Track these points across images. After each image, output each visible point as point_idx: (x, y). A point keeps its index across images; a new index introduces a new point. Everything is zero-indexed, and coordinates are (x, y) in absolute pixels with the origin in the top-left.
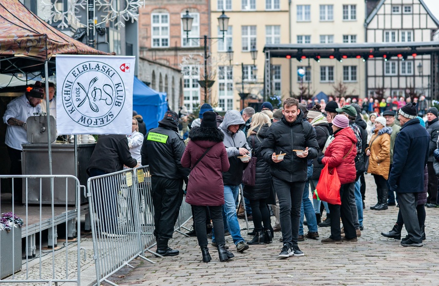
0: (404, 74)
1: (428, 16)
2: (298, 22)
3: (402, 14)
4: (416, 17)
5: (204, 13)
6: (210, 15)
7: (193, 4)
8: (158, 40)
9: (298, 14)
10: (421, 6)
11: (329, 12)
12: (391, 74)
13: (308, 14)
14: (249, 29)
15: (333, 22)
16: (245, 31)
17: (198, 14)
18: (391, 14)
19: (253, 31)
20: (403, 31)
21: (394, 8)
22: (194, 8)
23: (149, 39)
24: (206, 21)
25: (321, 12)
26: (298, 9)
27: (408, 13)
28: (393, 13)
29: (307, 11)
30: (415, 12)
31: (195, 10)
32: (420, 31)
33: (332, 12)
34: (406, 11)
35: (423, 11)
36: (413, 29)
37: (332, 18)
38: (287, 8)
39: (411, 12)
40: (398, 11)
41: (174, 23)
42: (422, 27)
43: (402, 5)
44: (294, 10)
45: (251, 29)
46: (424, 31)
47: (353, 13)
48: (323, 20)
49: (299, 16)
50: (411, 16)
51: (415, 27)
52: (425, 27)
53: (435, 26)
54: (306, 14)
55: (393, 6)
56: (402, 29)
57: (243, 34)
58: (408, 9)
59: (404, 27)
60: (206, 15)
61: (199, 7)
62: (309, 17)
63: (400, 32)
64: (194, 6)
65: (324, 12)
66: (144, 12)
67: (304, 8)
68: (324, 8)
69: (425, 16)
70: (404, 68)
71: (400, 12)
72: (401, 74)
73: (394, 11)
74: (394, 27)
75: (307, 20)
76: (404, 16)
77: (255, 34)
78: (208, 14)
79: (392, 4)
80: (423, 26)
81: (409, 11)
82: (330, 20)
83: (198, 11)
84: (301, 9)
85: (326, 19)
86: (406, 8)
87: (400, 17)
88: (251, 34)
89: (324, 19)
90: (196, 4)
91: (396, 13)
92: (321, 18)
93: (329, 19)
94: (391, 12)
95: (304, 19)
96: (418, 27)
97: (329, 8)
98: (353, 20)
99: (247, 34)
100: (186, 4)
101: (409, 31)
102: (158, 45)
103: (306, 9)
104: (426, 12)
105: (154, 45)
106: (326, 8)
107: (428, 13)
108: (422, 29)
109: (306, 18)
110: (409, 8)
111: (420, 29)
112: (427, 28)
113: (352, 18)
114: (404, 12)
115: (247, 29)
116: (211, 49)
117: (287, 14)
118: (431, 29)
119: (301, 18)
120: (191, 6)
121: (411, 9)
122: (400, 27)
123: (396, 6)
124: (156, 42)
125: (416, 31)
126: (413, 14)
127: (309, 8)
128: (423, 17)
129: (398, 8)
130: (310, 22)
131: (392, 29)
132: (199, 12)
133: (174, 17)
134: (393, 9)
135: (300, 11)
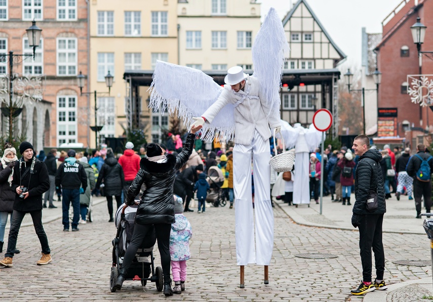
0: (304, 108)
1: (330, 45)
2: (187, 50)
3: (302, 43)
4: (317, 46)
5: (82, 38)
6: (89, 40)
7: (70, 28)
8: (30, 68)
9: (188, 40)
10: (323, 34)
11: (221, 39)
12: (290, 108)
13: (199, 41)
14: (133, 56)
15: (226, 50)
16: (128, 58)
17: (76, 40)
18: (290, 43)
19: (137, 58)
20: (303, 61)
21: (293, 35)
22: (71, 32)
23: (20, 67)
24: (84, 46)
25: (213, 39)
26: (188, 35)
27: (308, 41)
28: (292, 41)
29: (198, 37)
30: (316, 41)
31: (73, 35)
32: (322, 61)
33: (225, 39)
34: (306, 39)
35: (325, 39)
36: (314, 59)
37: (225, 45)
38: (175, 34)
39: (312, 41)
40: (297, 39)
41: (49, 49)
42: (323, 57)
43: (302, 32)
44: (183, 36)
45: (135, 56)
46: (326, 61)
47: (249, 40)
48: (215, 48)
49: (189, 43)
50: (312, 45)
51: (316, 56)
52: (327, 57)
53: (338, 57)
54: (196, 41)
55: (293, 33)
56: (302, 59)
57: (126, 62)
58: (308, 37)
59: (304, 56)
60: (85, 41)
61: (76, 31)
62: (200, 44)
63: (300, 62)
64: (72, 30)
65: (217, 39)
66: (15, 36)
67: (194, 34)
68: (217, 35)
69: (327, 45)
70: (304, 101)
71: (300, 40)
72: (301, 108)
73: (294, 39)
74: (293, 56)
75: (198, 48)
76: (304, 45)
77: (140, 62)
78: (87, 39)
79: (291, 32)
80: (325, 56)
81: (310, 39)
82: (223, 48)
83: (76, 35)
84: (191, 35)
85: (219, 47)
86: (306, 35)
87: (300, 45)
88: (135, 62)
89: (217, 46)
90: (74, 29)
91: (296, 41)
92: (213, 46)
93: (222, 46)
94: (290, 40)
95: (194, 47)
96: (319, 57)
97: (221, 35)
98: (249, 48)
99: (130, 62)
100: (62, 28)
101: (310, 61)
102: (31, 72)
103: (196, 35)
104: (327, 41)
105: (26, 72)
106: (219, 34)
107: (330, 42)
108: (324, 59)
109: (196, 46)
110: (310, 35)
111: (321, 59)
112: (329, 58)
113: (247, 46)
114: (304, 40)
115: (130, 56)
116: (90, 78)
117: (175, 41)
118: (333, 59)
119: (192, 46)
120: (68, 30)
121: (312, 37)
122: (299, 56)
123: (295, 34)
124: (28, 70)
125: (317, 61)
126: (313, 43)
127: (200, 35)
128: (325, 46)
129: (297, 35)
130: (201, 50)
131: (290, 59)
132: (77, 37)
133: (48, 42)
134: (292, 37)
135: (189, 37)
